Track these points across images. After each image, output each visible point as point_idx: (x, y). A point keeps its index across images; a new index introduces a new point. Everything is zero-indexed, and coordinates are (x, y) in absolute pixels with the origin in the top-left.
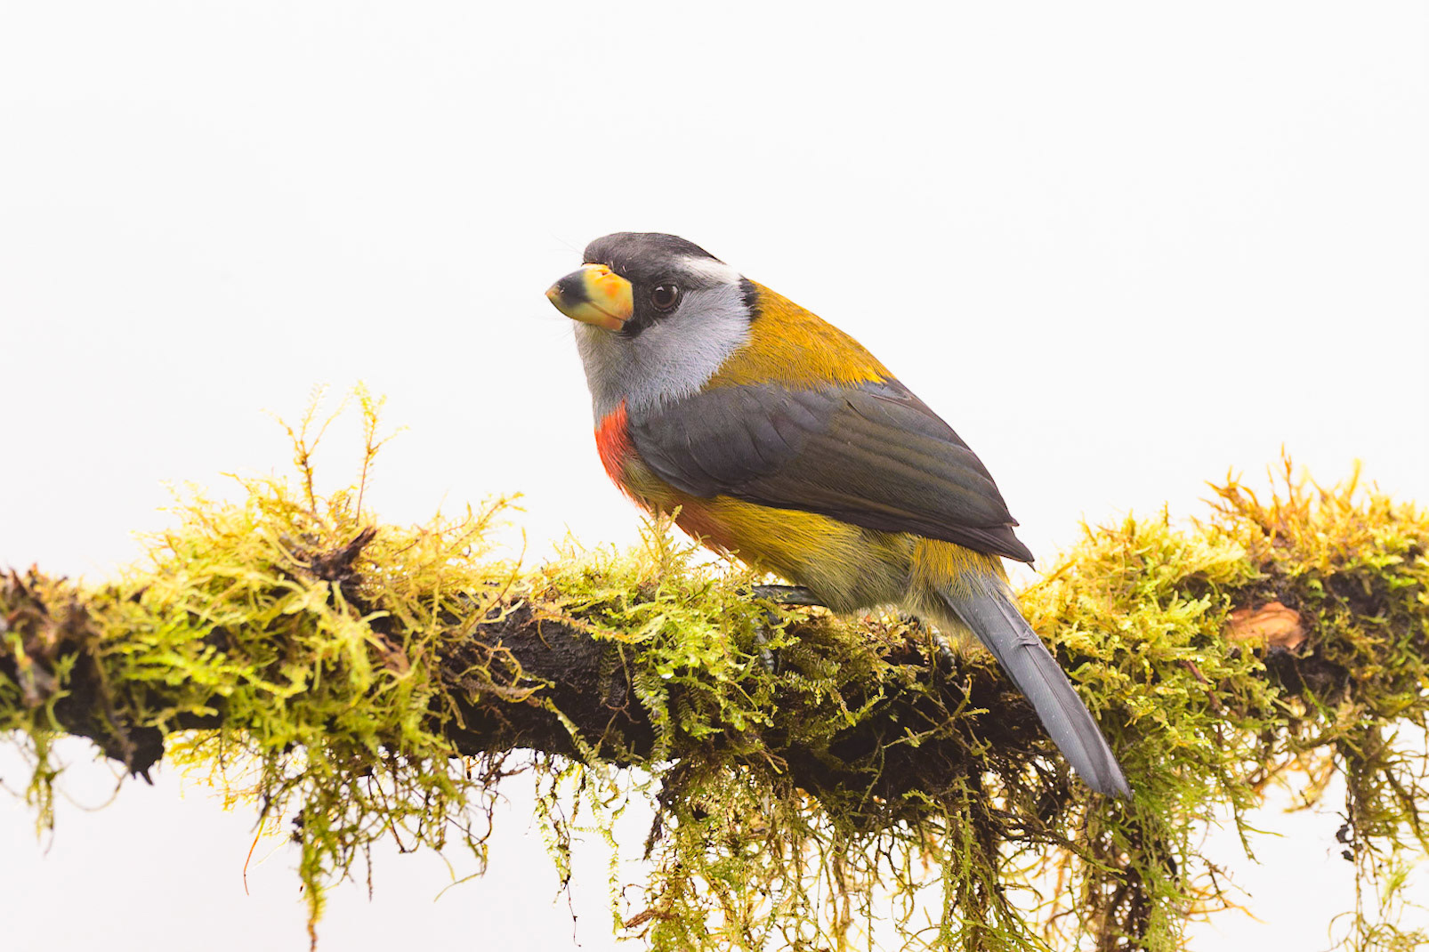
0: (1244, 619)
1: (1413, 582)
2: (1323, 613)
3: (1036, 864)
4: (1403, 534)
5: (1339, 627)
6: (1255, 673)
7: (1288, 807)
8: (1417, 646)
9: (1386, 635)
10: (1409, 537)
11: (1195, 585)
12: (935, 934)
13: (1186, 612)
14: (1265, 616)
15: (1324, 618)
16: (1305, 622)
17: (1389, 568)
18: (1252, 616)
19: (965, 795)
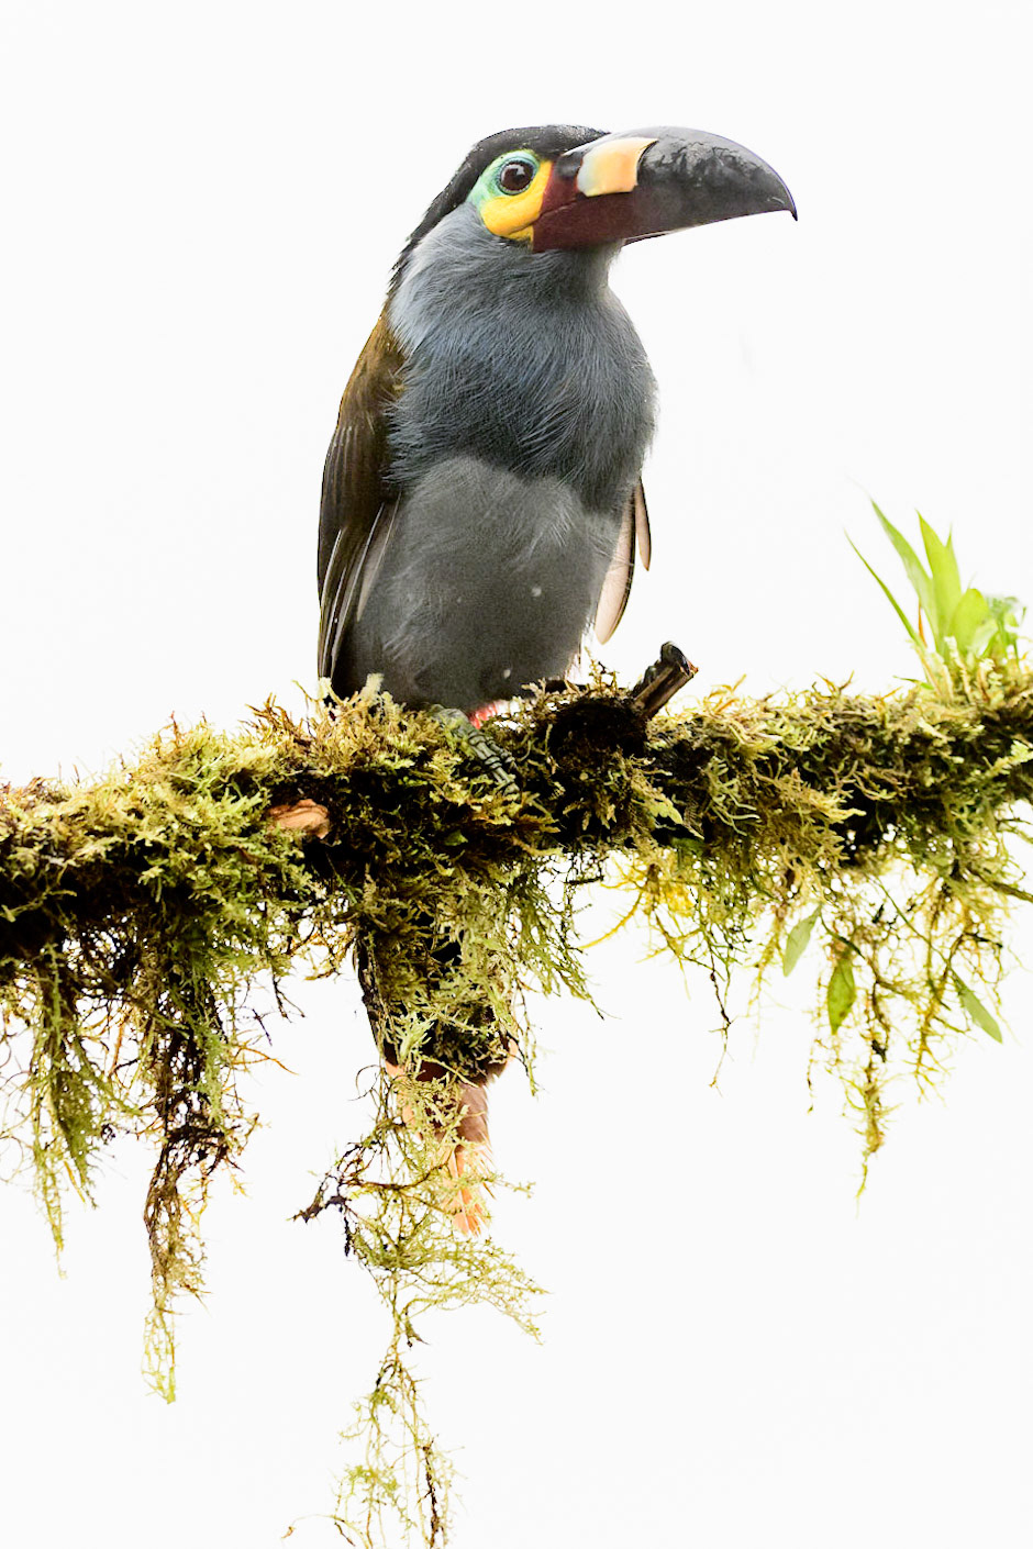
0: (282, 813)
1: (425, 783)
2: (349, 808)
3: (102, 1022)
4: (413, 742)
5: (363, 820)
6: (292, 860)
7: (310, 975)
8: (427, 838)
9: (401, 828)
10: (418, 744)
11: (243, 782)
12: (25, 1078)
13: (236, 809)
14: (300, 810)
15: (349, 813)
16: (334, 816)
17: (403, 771)
18: (289, 811)
19: (53, 960)
